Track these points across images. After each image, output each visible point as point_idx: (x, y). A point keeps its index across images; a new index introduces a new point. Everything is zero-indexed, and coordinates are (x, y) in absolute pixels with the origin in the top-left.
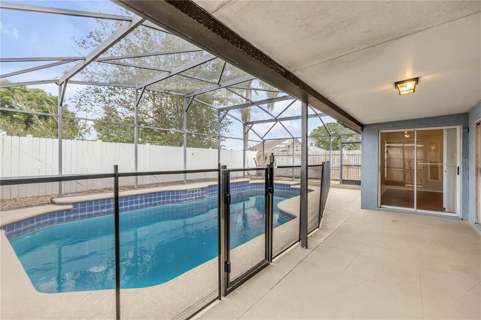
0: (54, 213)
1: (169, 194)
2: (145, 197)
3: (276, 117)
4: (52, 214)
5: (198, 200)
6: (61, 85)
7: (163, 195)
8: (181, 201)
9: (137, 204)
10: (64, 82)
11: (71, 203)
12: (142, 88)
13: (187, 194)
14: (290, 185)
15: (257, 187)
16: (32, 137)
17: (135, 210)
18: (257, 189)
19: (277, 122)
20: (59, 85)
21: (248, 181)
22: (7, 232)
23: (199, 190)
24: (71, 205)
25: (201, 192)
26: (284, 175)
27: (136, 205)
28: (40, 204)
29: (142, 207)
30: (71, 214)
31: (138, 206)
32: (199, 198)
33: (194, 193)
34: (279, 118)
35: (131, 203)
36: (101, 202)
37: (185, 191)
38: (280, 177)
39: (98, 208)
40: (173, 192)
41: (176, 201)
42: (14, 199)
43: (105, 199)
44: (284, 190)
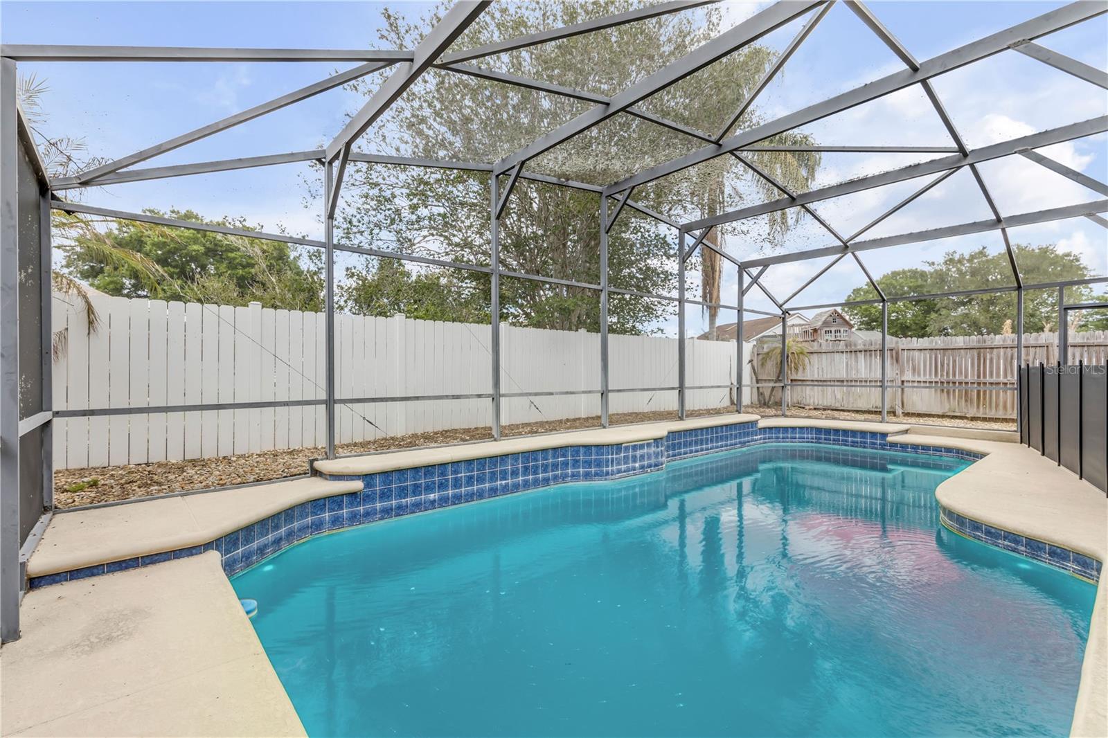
0: (321, 502)
1: (578, 453)
2: (523, 463)
3: (845, 238)
4: (317, 504)
5: (647, 472)
6: (330, 163)
7: (564, 456)
8: (607, 474)
9: (505, 480)
10: (340, 151)
11: (359, 476)
12: (514, 167)
13: (622, 455)
14: (884, 435)
15: (778, 438)
16: (261, 306)
17: (501, 497)
18: (779, 442)
19: (846, 254)
20: (326, 164)
21: (756, 422)
22: (225, 555)
23: (649, 445)
24: (360, 479)
25: (653, 449)
26: (838, 405)
27: (504, 482)
28: (285, 475)
29: (516, 487)
30: (359, 504)
31: (507, 485)
32: (650, 466)
33: (638, 453)
34: (855, 243)
35: (493, 477)
36: (425, 475)
37: (618, 447)
38: (824, 410)
39: (420, 489)
40: (587, 447)
41: (596, 474)
42: (224, 458)
43: (435, 465)
44: (865, 447)
